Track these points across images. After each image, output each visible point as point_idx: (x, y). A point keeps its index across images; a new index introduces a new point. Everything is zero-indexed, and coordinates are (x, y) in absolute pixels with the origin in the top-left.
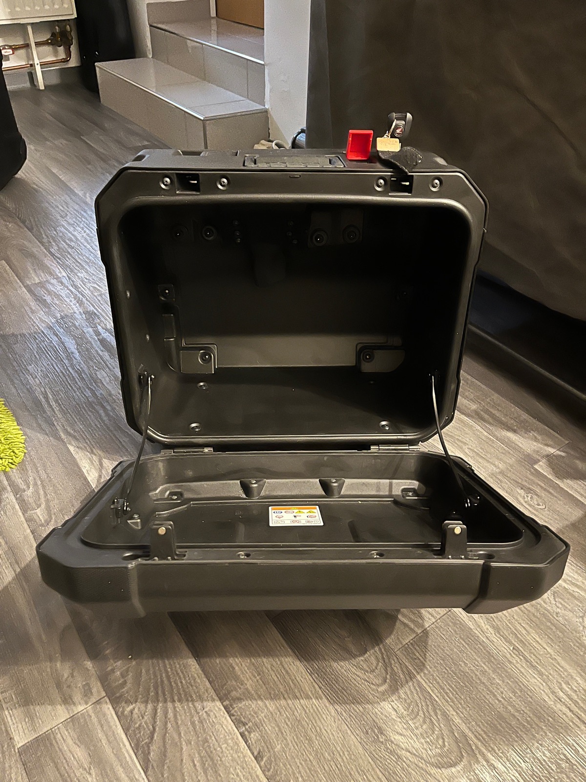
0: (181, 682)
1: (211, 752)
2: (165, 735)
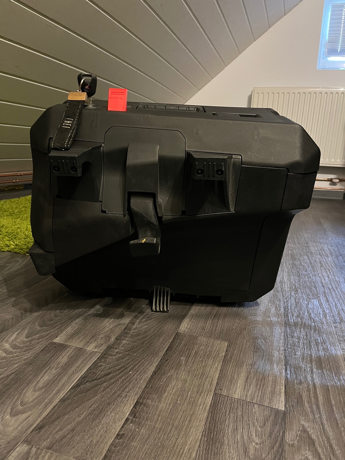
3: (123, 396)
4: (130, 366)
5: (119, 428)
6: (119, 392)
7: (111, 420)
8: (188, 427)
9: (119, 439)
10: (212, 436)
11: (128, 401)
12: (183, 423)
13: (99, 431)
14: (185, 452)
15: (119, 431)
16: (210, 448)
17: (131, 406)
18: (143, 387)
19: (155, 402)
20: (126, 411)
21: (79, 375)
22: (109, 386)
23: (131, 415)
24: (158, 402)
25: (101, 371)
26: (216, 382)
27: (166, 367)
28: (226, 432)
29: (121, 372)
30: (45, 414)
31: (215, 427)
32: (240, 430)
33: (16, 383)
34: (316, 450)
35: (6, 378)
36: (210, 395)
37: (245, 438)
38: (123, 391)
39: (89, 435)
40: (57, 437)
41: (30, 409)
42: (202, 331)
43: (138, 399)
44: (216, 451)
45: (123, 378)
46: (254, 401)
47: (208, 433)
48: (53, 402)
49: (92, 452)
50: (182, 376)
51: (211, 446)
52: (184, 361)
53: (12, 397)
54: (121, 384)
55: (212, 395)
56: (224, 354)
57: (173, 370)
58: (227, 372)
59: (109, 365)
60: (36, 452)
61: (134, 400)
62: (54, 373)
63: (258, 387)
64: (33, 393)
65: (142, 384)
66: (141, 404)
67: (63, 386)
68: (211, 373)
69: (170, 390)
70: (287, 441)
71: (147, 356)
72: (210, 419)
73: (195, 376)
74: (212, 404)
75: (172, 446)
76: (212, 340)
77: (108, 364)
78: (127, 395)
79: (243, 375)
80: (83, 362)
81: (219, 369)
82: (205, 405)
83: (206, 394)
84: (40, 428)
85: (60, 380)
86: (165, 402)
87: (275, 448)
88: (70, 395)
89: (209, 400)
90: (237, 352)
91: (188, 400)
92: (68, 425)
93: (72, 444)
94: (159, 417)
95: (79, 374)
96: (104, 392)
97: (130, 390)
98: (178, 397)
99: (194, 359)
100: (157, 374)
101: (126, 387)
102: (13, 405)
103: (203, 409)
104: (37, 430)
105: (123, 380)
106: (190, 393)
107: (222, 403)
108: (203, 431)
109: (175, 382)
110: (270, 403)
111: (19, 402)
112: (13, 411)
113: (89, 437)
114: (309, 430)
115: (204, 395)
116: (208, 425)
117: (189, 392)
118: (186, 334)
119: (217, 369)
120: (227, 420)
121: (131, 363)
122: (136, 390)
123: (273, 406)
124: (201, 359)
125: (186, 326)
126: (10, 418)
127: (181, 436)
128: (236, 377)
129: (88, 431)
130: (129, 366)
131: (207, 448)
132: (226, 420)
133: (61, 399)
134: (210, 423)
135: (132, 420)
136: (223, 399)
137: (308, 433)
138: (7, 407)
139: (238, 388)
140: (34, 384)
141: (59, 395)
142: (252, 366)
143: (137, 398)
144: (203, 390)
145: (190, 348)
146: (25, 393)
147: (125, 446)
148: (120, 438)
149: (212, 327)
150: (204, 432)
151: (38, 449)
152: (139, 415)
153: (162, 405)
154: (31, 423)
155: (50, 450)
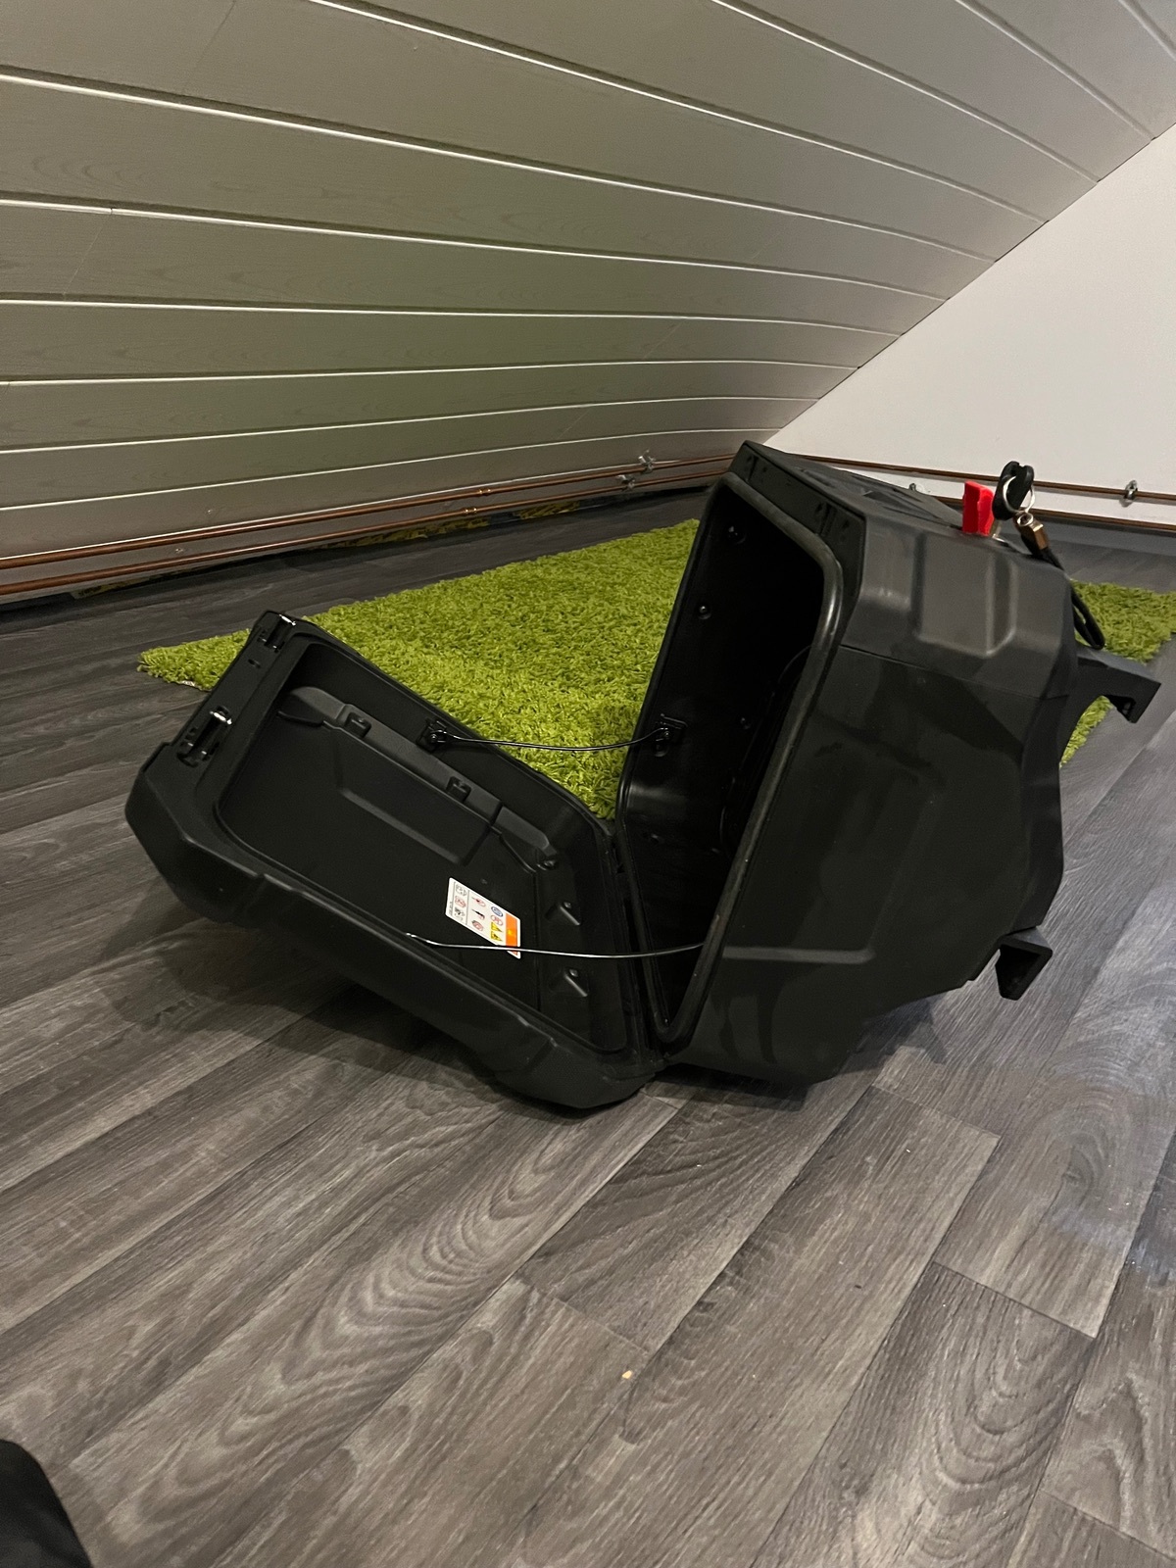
0: (748, 1179)
1: (676, 1245)
2: (668, 1186)
3: (718, 1223)
4: (742, 1154)
5: (703, 1290)
6: (710, 1212)
7: (687, 1267)
8: (850, 1322)
9: (702, 1312)
10: (902, 1354)
11: (727, 1235)
12: (841, 1311)
13: (663, 1286)
14: (835, 1371)
15: (703, 1297)
16: (893, 1377)
17: (733, 1248)
18: (766, 1210)
19: (788, 1252)
20: (722, 1257)
21: (625, 1155)
22: (691, 1193)
23: (731, 1269)
24: (795, 1252)
25: (675, 1155)
26: (942, 1235)
27: (826, 1173)
28: (938, 1352)
29: (719, 1167)
30: (557, 1226)
31: (913, 1335)
32: (972, 1355)
33: (497, 1147)
34: (1140, 1442)
35: (478, 1131)
36: (919, 1263)
37: (979, 1375)
38: (719, 1212)
39: (642, 1289)
40: (581, 1278)
41: (528, 1209)
42: (937, 1093)
43: (751, 1236)
44: (904, 1386)
45: (723, 1180)
46: (1026, 1301)
47: (895, 1345)
48: (572, 1204)
49: (645, 1325)
50: (859, 1204)
51: (895, 1372)
52: (871, 1168)
53: (492, 1178)
54: (716, 1193)
55: (924, 1265)
56: (980, 1167)
57: (841, 1186)
58: (976, 1217)
59: (694, 1143)
60: (540, 1300)
61: (741, 1236)
62: (574, 1137)
63: (1047, 1269)
64: (533, 1175)
65: (764, 1204)
66: (757, 1248)
67: (593, 1172)
68: (933, 1209)
69: (825, 1233)
70: (1077, 1406)
71: (785, 1136)
72: (906, 1317)
73: (893, 1211)
74: (919, 1285)
75: (811, 1351)
76: (959, 1124)
77: (691, 1141)
78: (726, 1221)
79: (1015, 1233)
80: (636, 1122)
81: (957, 1205)
82: (902, 1283)
83: (910, 1257)
84: (546, 1253)
85: (586, 1158)
86: (809, 1256)
87: (1042, 1415)
88: (606, 1197)
89: (914, 1275)
90: (1016, 1171)
91: (864, 1264)
92: (602, 1258)
93: (608, 1301)
94: (792, 1284)
95: (627, 1150)
96: (678, 1205)
97: (736, 1212)
98: (841, 1252)
99: (898, 1165)
100: (802, 1186)
101: (727, 1203)
102: (495, 1194)
103: (896, 1290)
104: (540, 1257)
105: (722, 1185)
106: (870, 1249)
107: (944, 1289)
108: (884, 1336)
109: (840, 1215)
110: (1064, 1312)
111: (505, 1191)
112: (495, 1208)
113: (643, 1293)
114: (1141, 1395)
115: (905, 1259)
116: (899, 1327)
117: (869, 1245)
118: (892, 1095)
119: (952, 1205)
120: (945, 1329)
121: (744, 1148)
122: (748, 1215)
123: (1069, 1321)
124: (916, 1171)
125: (896, 1072)
126: (490, 1221)
127: (833, 1336)
128: (995, 1232)
129: (641, 1282)
130: (738, 1156)
131: (886, 1375)
132: (943, 1327)
133: (588, 1201)
134: (903, 1325)
135: (733, 1278)
136: (948, 1278)
137: (1135, 1400)
138: (484, 1197)
139: (993, 1262)
140: (535, 1156)
141: (585, 1191)
142: (1045, 1214)
143: (748, 1231)
144: (903, 1248)
145: (895, 1137)
146: (517, 1172)
147: (711, 1330)
148: (705, 1310)
149: (965, 1087)
150: (886, 1342)
151: (544, 1295)
152: (750, 1271)
153: (802, 1262)
154: (530, 1240)
155: (566, 1301)
